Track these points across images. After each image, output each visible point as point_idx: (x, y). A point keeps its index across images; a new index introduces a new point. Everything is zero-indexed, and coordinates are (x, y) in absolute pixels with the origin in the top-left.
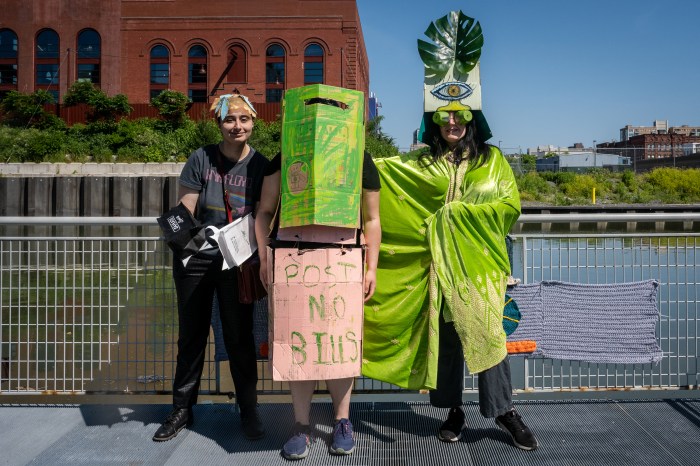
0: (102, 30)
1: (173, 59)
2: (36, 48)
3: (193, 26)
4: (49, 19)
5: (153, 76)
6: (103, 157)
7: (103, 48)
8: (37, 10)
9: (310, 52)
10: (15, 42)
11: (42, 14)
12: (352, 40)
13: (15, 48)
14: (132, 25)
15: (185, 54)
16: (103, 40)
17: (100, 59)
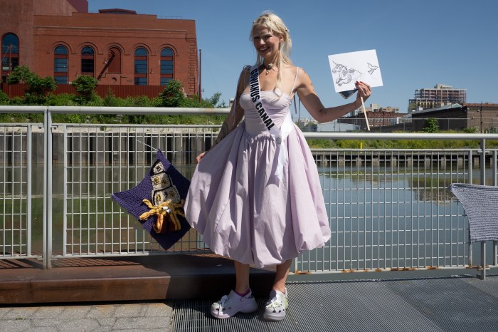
0: (20, 34)
1: (70, 56)
3: (84, 34)
5: (56, 67)
6: (38, 119)
7: (21, 47)
9: (164, 53)
12: (192, 47)
14: (41, 31)
15: (79, 52)
16: (20, 41)
17: (18, 54)
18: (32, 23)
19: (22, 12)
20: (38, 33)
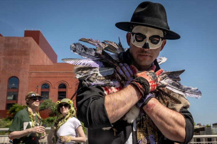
0: (20, 77)
1: (51, 89)
7: (20, 85)
14: (34, 75)
15: (57, 87)
16: (20, 81)
18: (28, 70)
19: (23, 64)
20: (32, 76)
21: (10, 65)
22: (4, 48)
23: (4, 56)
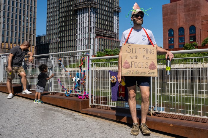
0: (196, 26)
2: (178, 33)
4: (181, 24)
7: (196, 30)
8: (178, 23)
10: (172, 32)
11: (180, 23)
13: (172, 34)
14: (205, 23)
17: (196, 34)
20: (203, 24)
21: (189, 18)
22: (184, 7)
23: (184, 13)
